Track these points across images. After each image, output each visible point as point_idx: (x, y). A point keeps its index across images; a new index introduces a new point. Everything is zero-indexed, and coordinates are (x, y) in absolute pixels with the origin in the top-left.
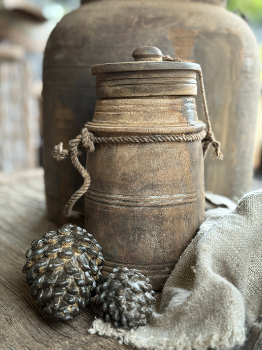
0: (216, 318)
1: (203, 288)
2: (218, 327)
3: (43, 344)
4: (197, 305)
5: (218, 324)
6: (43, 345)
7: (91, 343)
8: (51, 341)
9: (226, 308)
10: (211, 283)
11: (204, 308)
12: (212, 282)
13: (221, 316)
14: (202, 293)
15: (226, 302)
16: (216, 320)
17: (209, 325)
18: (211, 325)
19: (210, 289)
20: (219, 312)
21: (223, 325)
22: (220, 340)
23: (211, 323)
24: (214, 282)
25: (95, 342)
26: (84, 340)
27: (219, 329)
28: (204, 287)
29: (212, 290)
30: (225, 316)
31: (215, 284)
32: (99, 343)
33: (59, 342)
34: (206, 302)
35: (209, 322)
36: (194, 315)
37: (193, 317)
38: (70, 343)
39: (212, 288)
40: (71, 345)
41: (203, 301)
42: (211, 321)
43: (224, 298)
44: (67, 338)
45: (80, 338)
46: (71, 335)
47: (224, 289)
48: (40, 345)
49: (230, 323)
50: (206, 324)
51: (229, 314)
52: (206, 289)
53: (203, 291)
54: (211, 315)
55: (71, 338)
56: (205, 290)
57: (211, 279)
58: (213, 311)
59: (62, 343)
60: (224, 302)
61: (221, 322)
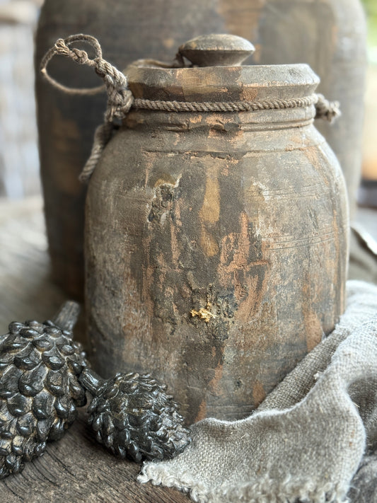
0: (319, 457)
1: (316, 405)
2: (318, 471)
3: (16, 495)
4: (299, 426)
5: (319, 466)
6: (16, 497)
7: (87, 493)
8: (28, 491)
9: (339, 449)
10: (331, 403)
11: (307, 435)
12: (333, 402)
13: (327, 456)
14: (312, 412)
15: (342, 440)
16: (319, 460)
17: (307, 464)
18: (309, 464)
19: (325, 412)
20: (327, 450)
21: (326, 470)
22: (315, 491)
23: (310, 461)
24: (336, 404)
25: (94, 493)
26: (78, 488)
27: (319, 474)
28: (318, 405)
29: (329, 414)
30: (334, 460)
31: (336, 407)
32: (99, 494)
33: (40, 493)
34: (313, 428)
35: (308, 458)
36: (289, 438)
37: (286, 440)
38: (56, 494)
39: (330, 412)
40: (57, 497)
41: (310, 424)
42: (311, 458)
43: (341, 432)
44: (52, 486)
45: (72, 485)
46: (60, 480)
47: (347, 421)
48: (12, 496)
49: (337, 471)
50: (303, 460)
51: (340, 458)
52: (321, 408)
53: (315, 410)
54: (313, 449)
55: (58, 486)
56: (318, 409)
57: (334, 398)
58: (318, 445)
59: (44, 494)
60: (340, 439)
61: (324, 465)
